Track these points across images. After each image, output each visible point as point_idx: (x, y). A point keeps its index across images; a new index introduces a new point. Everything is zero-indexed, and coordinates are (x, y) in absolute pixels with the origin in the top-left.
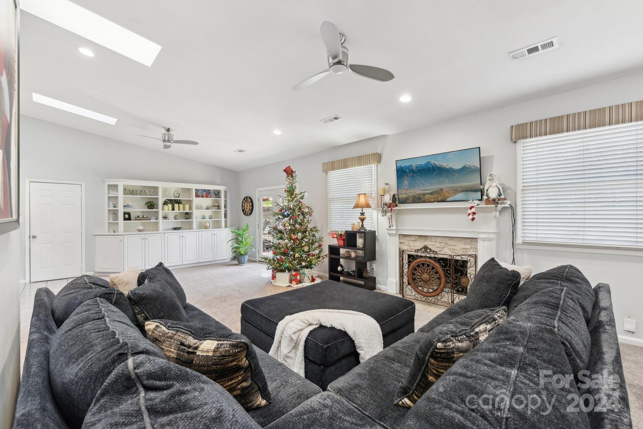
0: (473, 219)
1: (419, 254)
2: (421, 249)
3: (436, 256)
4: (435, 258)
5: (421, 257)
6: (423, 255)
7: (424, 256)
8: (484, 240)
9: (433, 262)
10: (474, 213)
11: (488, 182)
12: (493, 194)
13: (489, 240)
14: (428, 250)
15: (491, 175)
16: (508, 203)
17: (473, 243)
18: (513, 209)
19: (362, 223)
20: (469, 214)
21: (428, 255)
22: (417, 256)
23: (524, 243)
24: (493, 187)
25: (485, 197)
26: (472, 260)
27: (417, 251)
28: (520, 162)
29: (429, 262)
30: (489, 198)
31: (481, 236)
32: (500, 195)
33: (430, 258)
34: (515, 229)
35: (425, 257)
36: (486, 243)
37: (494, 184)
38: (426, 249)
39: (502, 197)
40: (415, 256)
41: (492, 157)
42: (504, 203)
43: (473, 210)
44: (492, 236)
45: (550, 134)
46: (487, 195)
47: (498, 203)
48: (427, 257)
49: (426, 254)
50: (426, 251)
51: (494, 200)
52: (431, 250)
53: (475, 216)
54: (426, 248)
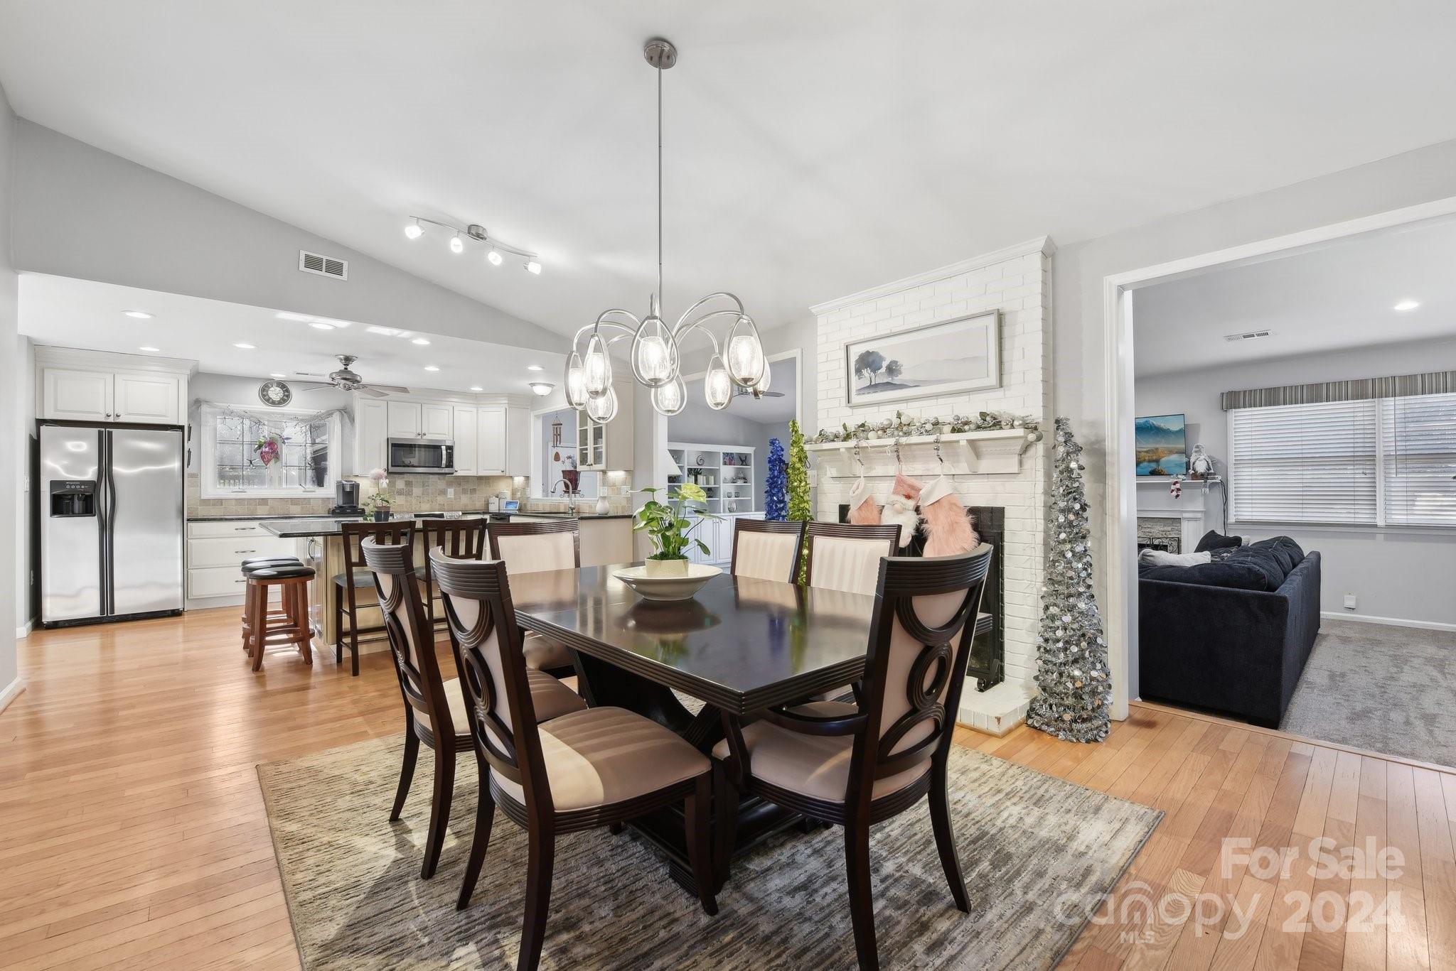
0: (1177, 496)
8: (1189, 519)
10: (1178, 490)
11: (1194, 454)
12: (1201, 467)
13: (1196, 519)
15: (1197, 447)
16: (1219, 478)
17: (1174, 525)
18: (1224, 485)
20: (1173, 491)
23: (1238, 522)
24: (1201, 460)
25: (1191, 472)
26: (1175, 544)
28: (1231, 433)
30: (1196, 472)
31: (1186, 515)
32: (1209, 469)
34: (1227, 508)
36: (1192, 524)
37: (1202, 457)
39: (1212, 471)
41: (1197, 426)
42: (1214, 478)
43: (1178, 486)
44: (1199, 515)
45: (1266, 405)
46: (1194, 469)
47: (1207, 479)
51: (1202, 475)
53: (1180, 493)
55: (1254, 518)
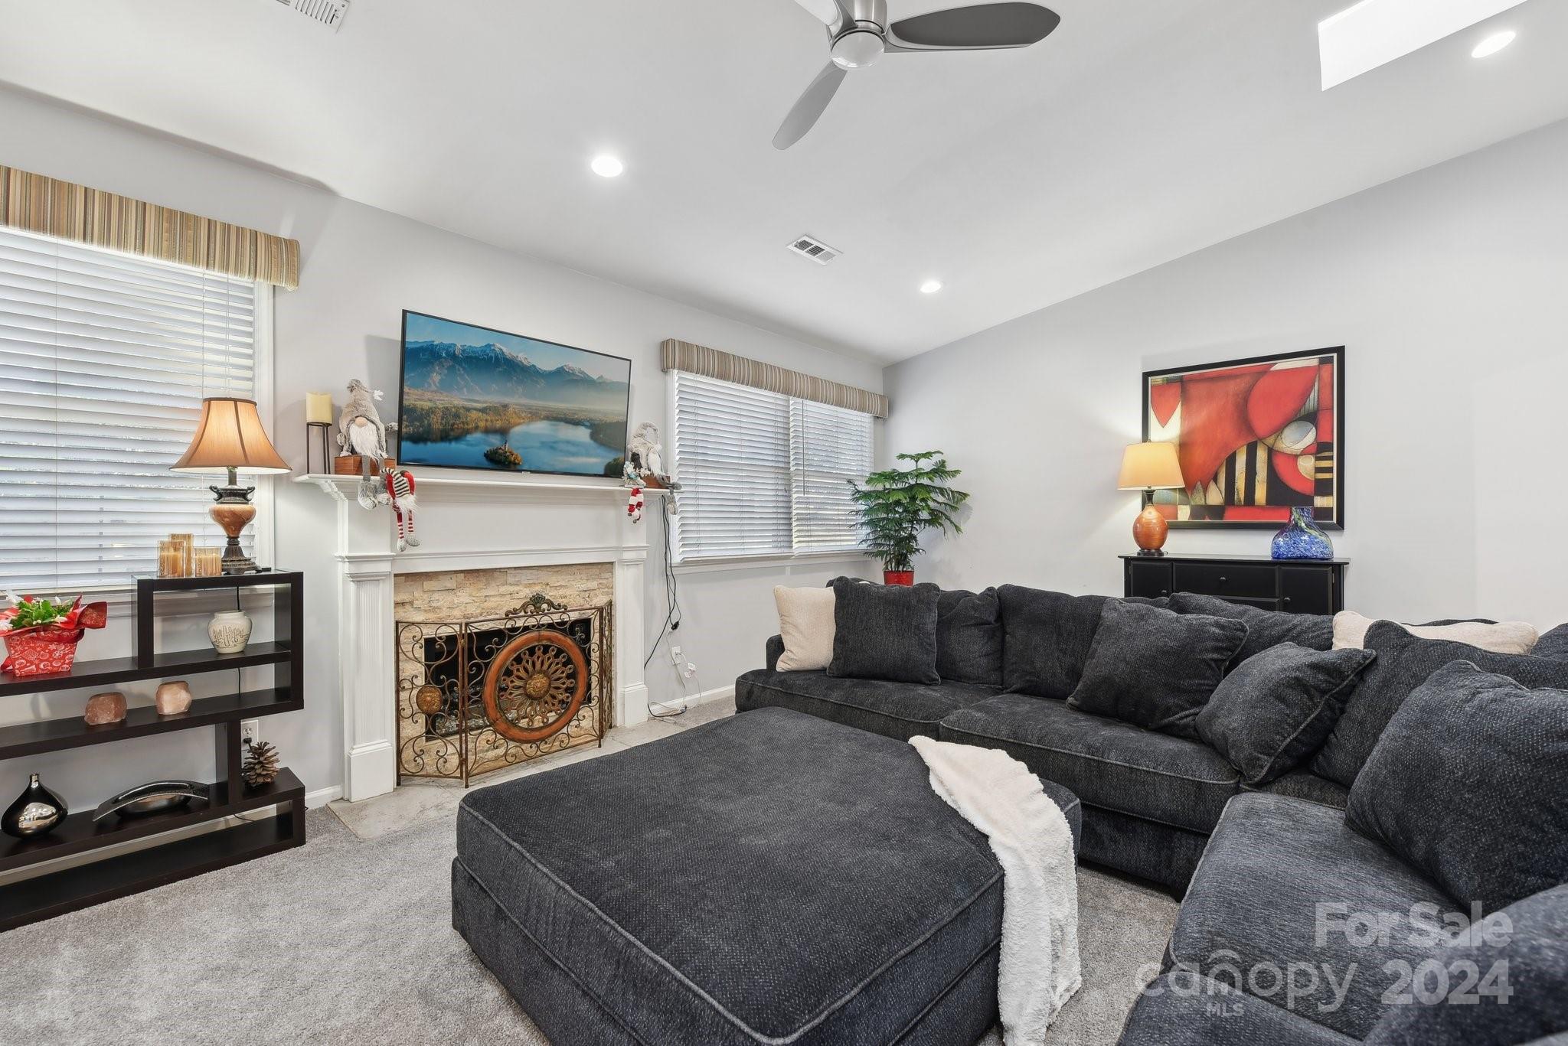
1: (520, 623)
2: (524, 607)
3: (565, 617)
4: (563, 623)
5: (526, 629)
6: (532, 622)
7: (534, 626)
8: (629, 564)
9: (560, 636)
10: (640, 505)
11: (639, 439)
12: (655, 465)
14: (545, 606)
15: (645, 426)
19: (233, 541)
21: (545, 620)
22: (514, 629)
24: (655, 453)
27: (511, 614)
29: (549, 639)
30: (652, 473)
32: (662, 469)
33: (551, 626)
35: (540, 627)
36: (632, 571)
37: (657, 447)
38: (538, 605)
40: (506, 631)
43: (640, 498)
48: (543, 625)
49: (538, 617)
50: (538, 610)
52: (551, 604)
54: (537, 600)
55: (703, 554)
